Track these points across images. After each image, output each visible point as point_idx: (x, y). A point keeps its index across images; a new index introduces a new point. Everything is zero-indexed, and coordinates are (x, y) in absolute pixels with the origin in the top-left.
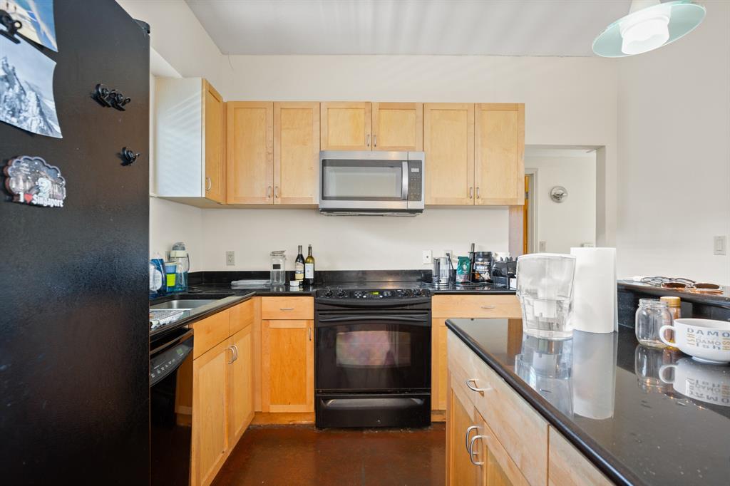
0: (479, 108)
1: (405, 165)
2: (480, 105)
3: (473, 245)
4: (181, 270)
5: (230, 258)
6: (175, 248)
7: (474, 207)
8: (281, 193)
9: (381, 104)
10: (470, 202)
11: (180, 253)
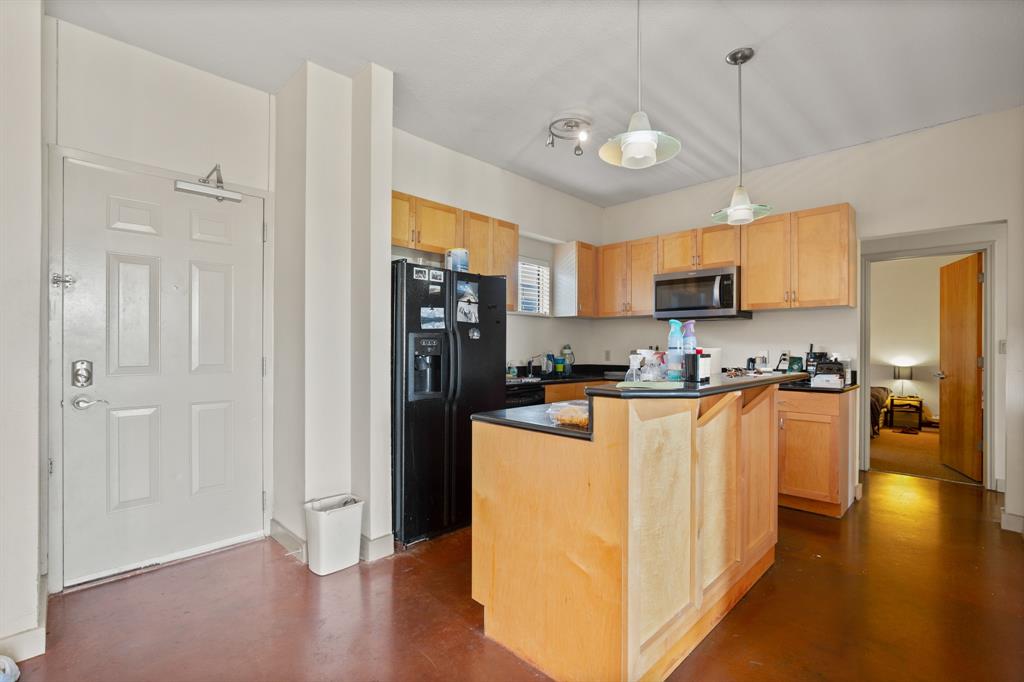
0: (796, 215)
1: (718, 280)
2: (796, 213)
3: (812, 346)
4: (568, 362)
5: (608, 354)
6: (565, 348)
7: (791, 309)
8: (631, 307)
9: (704, 229)
10: (786, 305)
11: (567, 351)
